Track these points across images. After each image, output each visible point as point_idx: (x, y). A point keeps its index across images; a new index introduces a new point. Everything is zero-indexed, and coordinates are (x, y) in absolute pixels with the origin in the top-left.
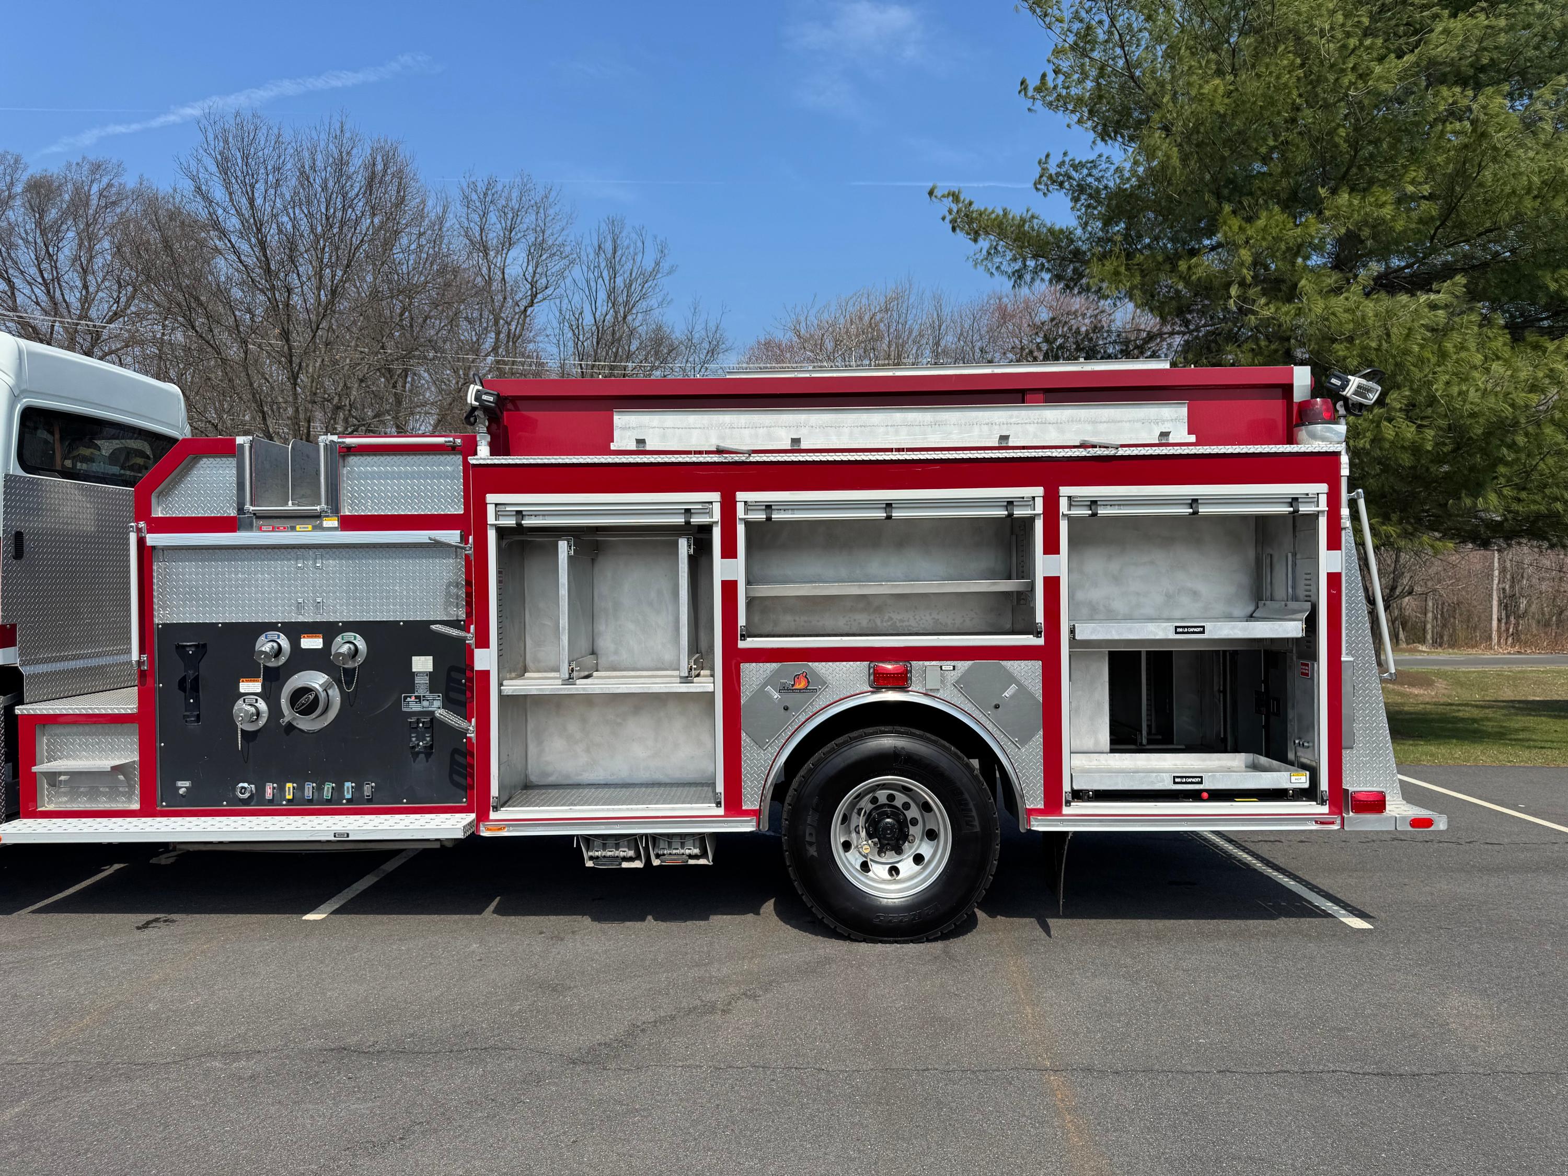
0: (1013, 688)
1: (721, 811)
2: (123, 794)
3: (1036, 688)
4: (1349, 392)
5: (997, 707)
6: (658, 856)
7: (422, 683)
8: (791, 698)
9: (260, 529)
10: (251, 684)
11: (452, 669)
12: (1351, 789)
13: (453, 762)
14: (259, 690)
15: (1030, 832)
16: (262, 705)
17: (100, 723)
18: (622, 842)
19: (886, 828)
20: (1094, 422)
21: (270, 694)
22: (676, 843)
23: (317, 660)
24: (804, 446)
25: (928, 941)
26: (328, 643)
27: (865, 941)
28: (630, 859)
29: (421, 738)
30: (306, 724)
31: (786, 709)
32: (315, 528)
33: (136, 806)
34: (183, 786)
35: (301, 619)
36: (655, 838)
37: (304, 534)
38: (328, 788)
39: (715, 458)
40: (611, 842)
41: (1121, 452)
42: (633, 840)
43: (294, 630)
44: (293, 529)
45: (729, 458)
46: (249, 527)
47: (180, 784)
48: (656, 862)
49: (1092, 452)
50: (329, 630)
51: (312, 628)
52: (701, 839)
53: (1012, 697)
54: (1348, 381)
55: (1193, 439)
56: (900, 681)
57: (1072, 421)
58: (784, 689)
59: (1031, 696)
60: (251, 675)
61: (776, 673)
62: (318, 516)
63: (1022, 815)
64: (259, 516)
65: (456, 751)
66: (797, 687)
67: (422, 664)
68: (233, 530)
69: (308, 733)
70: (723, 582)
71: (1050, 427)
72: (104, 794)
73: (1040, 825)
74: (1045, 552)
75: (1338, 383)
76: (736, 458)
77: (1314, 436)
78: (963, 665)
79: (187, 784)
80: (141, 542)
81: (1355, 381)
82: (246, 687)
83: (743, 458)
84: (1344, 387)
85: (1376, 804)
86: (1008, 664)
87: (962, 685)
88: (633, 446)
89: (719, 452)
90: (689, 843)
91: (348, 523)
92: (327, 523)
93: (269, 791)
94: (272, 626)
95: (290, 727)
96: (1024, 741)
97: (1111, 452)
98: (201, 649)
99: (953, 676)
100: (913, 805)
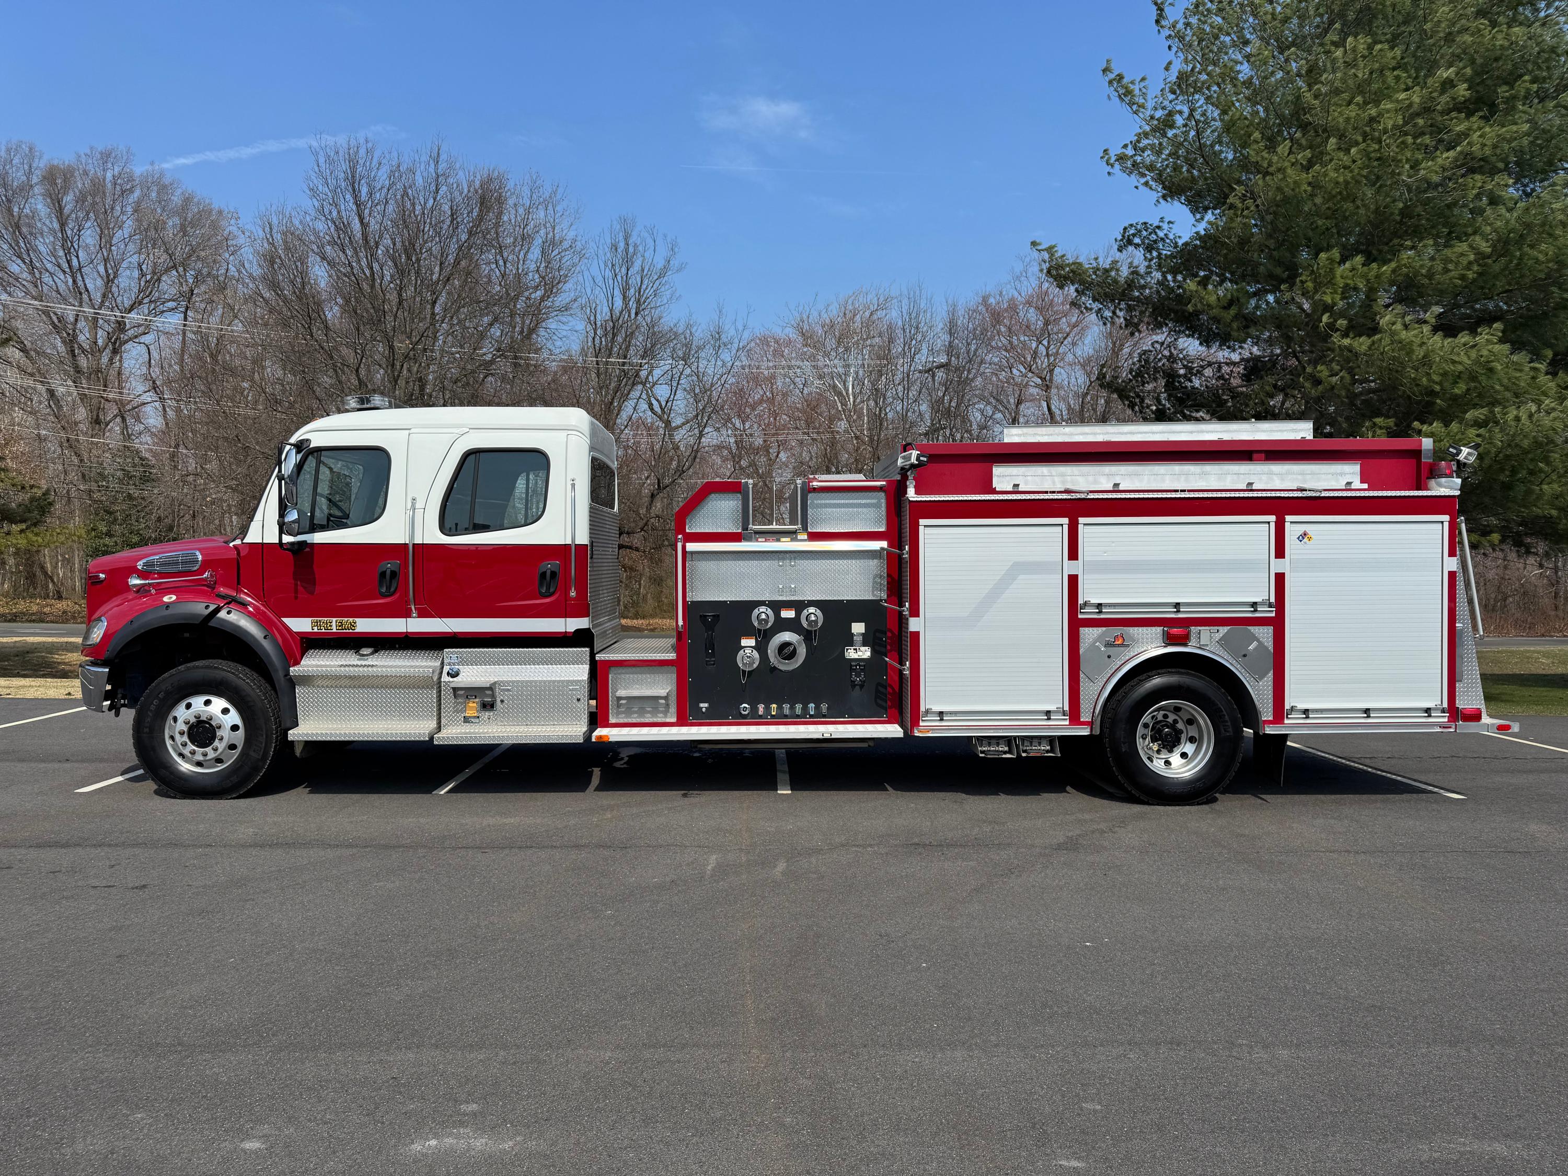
0: (1255, 644)
1: (1067, 723)
2: (662, 712)
3: (1269, 644)
4: (1461, 457)
5: (1245, 656)
6: (1025, 751)
7: (859, 639)
8: (1112, 651)
9: (757, 541)
10: (748, 640)
11: (877, 631)
12: (1460, 707)
13: (877, 691)
14: (754, 644)
15: (1265, 734)
16: (756, 655)
17: (651, 666)
18: (1000, 741)
19: (1167, 735)
20: (1303, 474)
21: (761, 648)
22: (1035, 742)
23: (793, 625)
24: (1121, 488)
25: (1198, 804)
26: (798, 614)
27: (1158, 805)
28: (1005, 753)
29: (858, 675)
30: (787, 666)
31: (1109, 657)
32: (792, 540)
33: (674, 720)
34: (704, 706)
35: (781, 598)
36: (1023, 738)
37: (786, 545)
38: (799, 707)
39: (1065, 496)
40: (994, 741)
41: (1324, 494)
42: (1009, 740)
43: (776, 606)
44: (778, 540)
45: (1074, 496)
46: (749, 539)
47: (702, 705)
48: (1024, 755)
49: (1305, 494)
50: (799, 606)
51: (788, 605)
52: (1051, 740)
53: (1255, 649)
54: (1461, 450)
55: (1365, 486)
56: (1183, 640)
57: (1288, 473)
58: (1108, 645)
59: (1266, 648)
60: (748, 635)
61: (1104, 633)
62: (795, 532)
63: (1261, 724)
64: (757, 533)
65: (879, 684)
66: (1117, 643)
67: (858, 628)
68: (740, 541)
69: (785, 672)
70: (1069, 576)
71: (1275, 477)
72: (649, 712)
73: (1270, 730)
74: (1276, 557)
75: (1455, 451)
76: (1078, 496)
77: (1440, 485)
78: (1224, 630)
79: (706, 705)
80: (684, 547)
81: (1465, 451)
82: (745, 642)
83: (1083, 496)
84: (1458, 454)
85: (1475, 716)
86: (1251, 628)
87: (1223, 642)
88: (1010, 488)
89: (1067, 491)
90: (1044, 742)
91: (814, 537)
92: (800, 537)
93: (761, 708)
94: (762, 603)
95: (774, 669)
96: (1262, 677)
97: (1317, 494)
98: (716, 617)
99: (1218, 636)
100: (1179, 720)
